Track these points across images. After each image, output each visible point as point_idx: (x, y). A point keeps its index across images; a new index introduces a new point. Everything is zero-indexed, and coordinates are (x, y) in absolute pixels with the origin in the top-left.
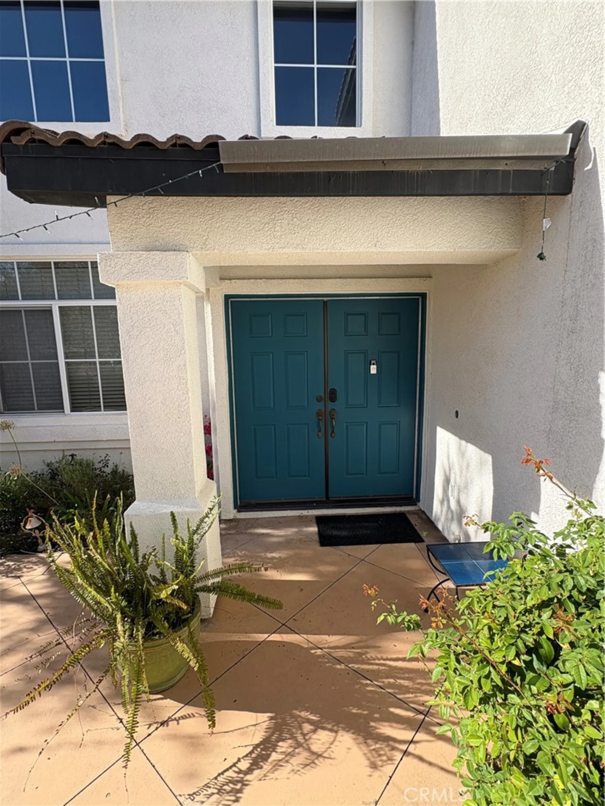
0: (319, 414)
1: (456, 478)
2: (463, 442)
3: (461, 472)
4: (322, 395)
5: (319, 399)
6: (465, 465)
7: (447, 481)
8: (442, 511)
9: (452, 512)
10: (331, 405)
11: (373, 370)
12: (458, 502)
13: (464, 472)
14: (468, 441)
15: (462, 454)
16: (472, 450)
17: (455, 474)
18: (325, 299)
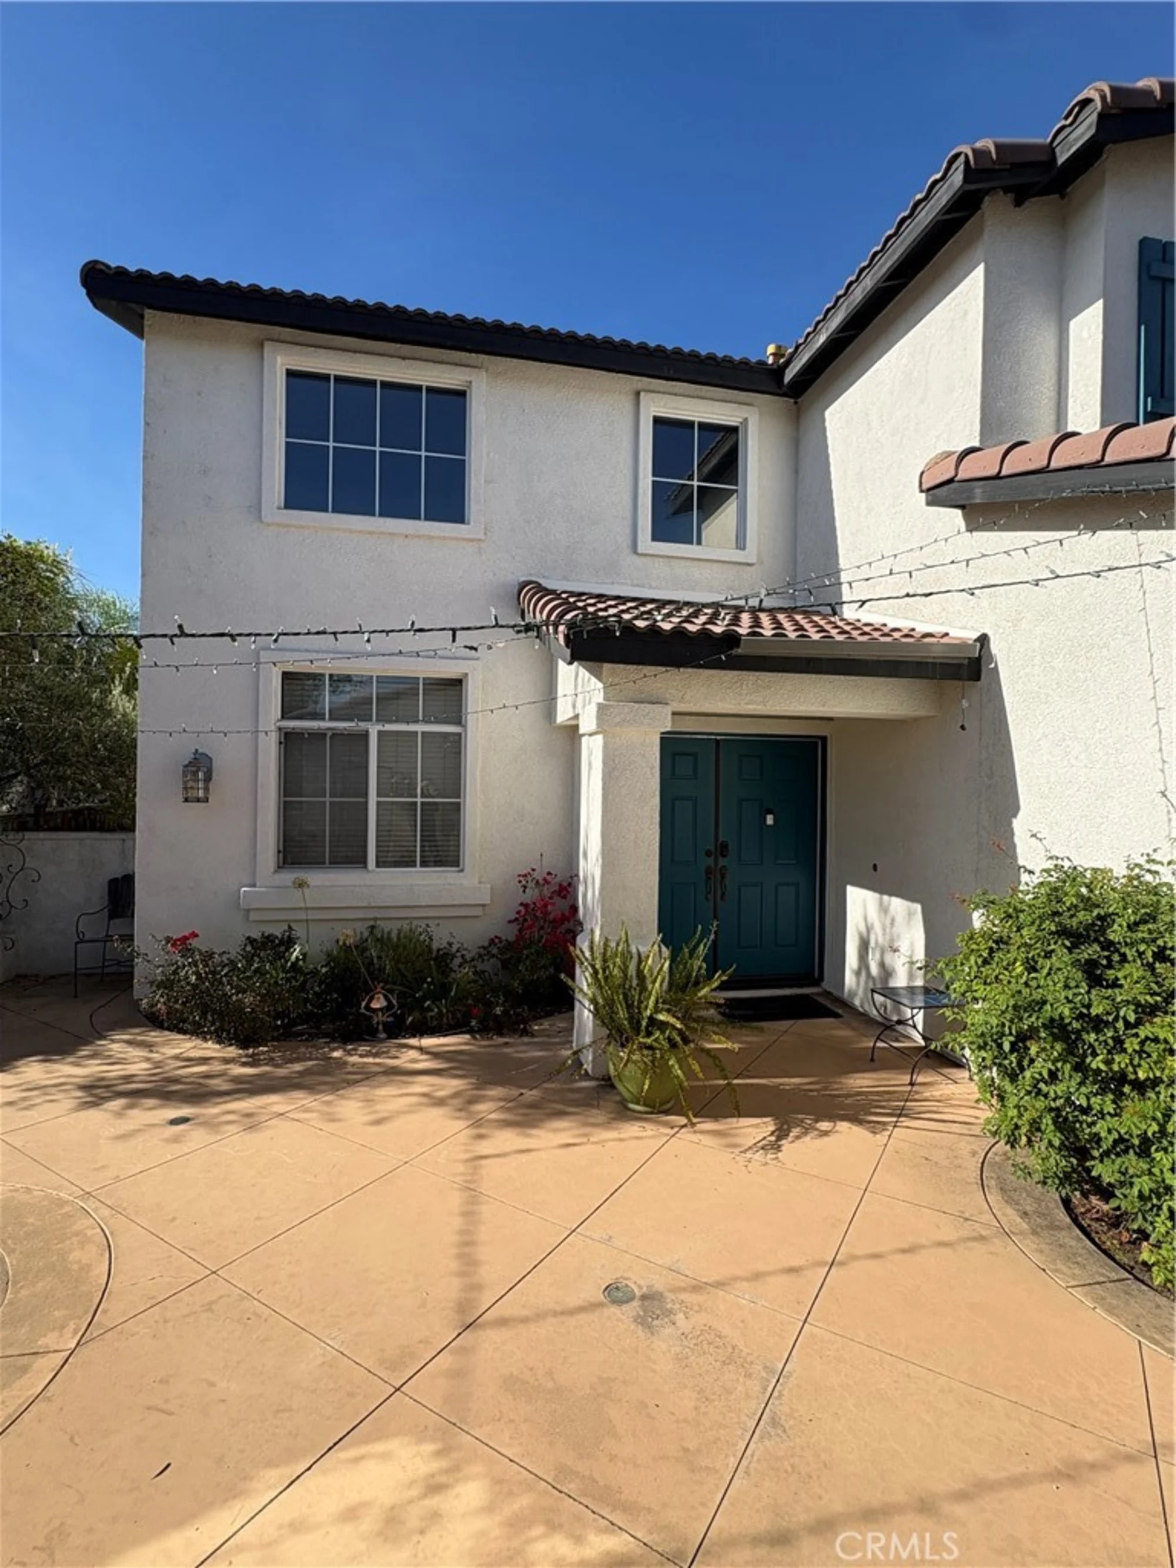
0: (708, 872)
1: (877, 937)
2: (886, 898)
3: (884, 929)
4: (712, 848)
5: (708, 854)
6: (888, 921)
7: (864, 946)
8: (858, 983)
9: (873, 979)
10: (722, 862)
11: (770, 820)
12: (882, 965)
13: (888, 930)
14: (891, 894)
15: (884, 910)
16: (897, 904)
17: (876, 934)
18: (719, 738)
